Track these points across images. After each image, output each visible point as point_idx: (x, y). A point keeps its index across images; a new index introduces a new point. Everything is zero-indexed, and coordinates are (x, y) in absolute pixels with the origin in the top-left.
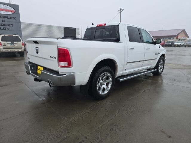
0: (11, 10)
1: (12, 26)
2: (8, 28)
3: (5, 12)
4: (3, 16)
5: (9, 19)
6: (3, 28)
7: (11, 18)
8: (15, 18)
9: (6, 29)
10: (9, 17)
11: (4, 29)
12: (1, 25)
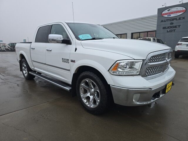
0: (182, 10)
1: (179, 27)
2: (174, 30)
3: (175, 14)
4: (172, 19)
5: (178, 20)
6: (170, 30)
7: (180, 19)
8: (184, 18)
9: (172, 31)
10: (178, 19)
11: (170, 32)
12: (168, 28)
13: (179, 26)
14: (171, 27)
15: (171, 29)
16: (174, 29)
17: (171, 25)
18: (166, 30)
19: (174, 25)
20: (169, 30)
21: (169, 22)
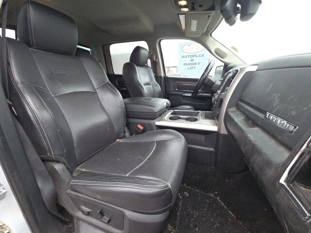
4: (192, 55)
5: (197, 57)
8: (203, 55)
9: (192, 68)
10: (198, 55)
11: (190, 69)
12: (189, 64)
13: (199, 63)
14: (192, 64)
15: (192, 66)
16: (194, 66)
17: (192, 62)
18: (187, 67)
19: (194, 62)
20: (189, 66)
21: (190, 59)
